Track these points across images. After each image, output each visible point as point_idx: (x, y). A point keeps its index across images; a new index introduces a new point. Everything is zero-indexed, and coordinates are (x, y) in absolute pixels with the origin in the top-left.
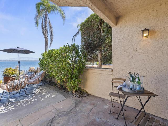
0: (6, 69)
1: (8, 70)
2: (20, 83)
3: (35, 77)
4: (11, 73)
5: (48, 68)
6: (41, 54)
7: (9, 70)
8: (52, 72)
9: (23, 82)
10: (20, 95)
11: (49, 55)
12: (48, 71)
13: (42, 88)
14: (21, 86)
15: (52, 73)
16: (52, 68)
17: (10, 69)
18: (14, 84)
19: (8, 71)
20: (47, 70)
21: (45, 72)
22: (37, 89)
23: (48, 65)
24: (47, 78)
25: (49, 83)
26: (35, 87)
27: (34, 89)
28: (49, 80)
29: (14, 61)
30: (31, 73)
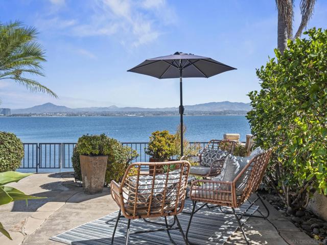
0: (155, 134)
1: (160, 138)
2: (161, 190)
3: (223, 174)
4: (166, 147)
5: (286, 138)
6: (258, 73)
7: (162, 138)
8: (303, 160)
9: (171, 188)
10: (168, 239)
11: (292, 69)
12: (285, 150)
13: (254, 232)
14: (168, 203)
15: (305, 164)
16: (303, 136)
17: (163, 135)
18: (143, 192)
19: (160, 141)
20: (282, 148)
21: (274, 156)
22: (233, 229)
23: (287, 123)
24: (282, 184)
25: (294, 213)
26: (229, 219)
27: (223, 227)
28: (291, 201)
29: (192, 114)
30: (218, 156)
